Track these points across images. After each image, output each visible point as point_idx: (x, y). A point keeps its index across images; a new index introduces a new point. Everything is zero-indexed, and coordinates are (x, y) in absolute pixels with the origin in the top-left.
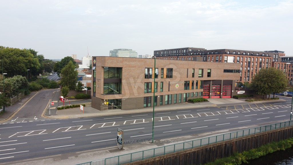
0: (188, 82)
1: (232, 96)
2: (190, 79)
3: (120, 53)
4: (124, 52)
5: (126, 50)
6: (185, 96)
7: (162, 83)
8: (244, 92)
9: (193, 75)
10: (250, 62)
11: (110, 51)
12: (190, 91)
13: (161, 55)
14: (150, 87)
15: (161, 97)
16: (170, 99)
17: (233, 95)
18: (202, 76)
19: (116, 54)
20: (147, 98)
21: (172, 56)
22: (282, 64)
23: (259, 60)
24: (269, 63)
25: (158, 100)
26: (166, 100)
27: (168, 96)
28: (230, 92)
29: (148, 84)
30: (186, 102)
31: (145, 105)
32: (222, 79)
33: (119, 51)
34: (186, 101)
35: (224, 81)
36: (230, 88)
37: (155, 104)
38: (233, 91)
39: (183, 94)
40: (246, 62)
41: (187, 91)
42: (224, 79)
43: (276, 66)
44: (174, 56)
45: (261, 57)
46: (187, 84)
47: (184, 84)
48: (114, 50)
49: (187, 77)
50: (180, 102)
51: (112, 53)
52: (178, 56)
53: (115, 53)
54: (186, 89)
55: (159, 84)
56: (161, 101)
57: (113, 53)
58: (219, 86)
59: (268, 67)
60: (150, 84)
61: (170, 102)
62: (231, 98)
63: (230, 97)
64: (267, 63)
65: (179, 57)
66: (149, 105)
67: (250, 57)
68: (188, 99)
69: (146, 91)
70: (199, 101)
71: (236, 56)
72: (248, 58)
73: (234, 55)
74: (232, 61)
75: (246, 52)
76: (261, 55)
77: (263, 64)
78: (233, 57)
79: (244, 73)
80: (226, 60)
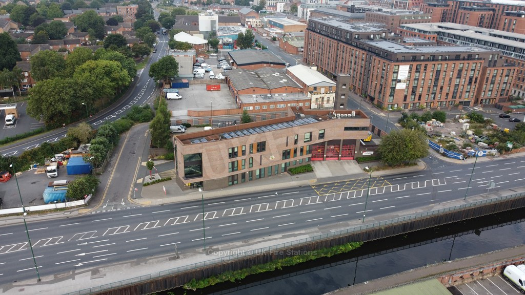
0: (288, 151)
1: (355, 158)
2: (291, 147)
6: (283, 166)
7: (251, 159)
8: (372, 153)
9: (296, 142)
10: (440, 71)
12: (292, 159)
13: (318, 31)
14: (236, 165)
15: (250, 172)
16: (263, 172)
18: (311, 140)
20: (233, 176)
21: (332, 38)
22: (503, 70)
23: (457, 66)
24: (476, 71)
25: (247, 177)
26: (258, 173)
27: (260, 170)
29: (233, 163)
31: (231, 183)
32: (342, 138)
34: (285, 171)
36: (354, 148)
37: (243, 180)
38: (356, 152)
39: (281, 164)
40: (433, 72)
41: (287, 161)
42: (344, 139)
43: (489, 74)
44: (334, 39)
45: (463, 62)
46: (287, 153)
47: (282, 155)
49: (287, 146)
50: (276, 172)
54: (286, 158)
55: (247, 160)
56: (250, 175)
59: (473, 77)
60: (236, 163)
61: (262, 176)
63: (352, 158)
64: (472, 70)
65: (340, 43)
66: (235, 182)
67: (442, 64)
68: (288, 168)
69: (231, 170)
70: (300, 172)
71: (415, 64)
72: (436, 65)
73: (411, 63)
74: (408, 72)
75: (436, 54)
76: (464, 57)
77: (464, 73)
78: (409, 66)
79: (426, 88)
80: (396, 71)
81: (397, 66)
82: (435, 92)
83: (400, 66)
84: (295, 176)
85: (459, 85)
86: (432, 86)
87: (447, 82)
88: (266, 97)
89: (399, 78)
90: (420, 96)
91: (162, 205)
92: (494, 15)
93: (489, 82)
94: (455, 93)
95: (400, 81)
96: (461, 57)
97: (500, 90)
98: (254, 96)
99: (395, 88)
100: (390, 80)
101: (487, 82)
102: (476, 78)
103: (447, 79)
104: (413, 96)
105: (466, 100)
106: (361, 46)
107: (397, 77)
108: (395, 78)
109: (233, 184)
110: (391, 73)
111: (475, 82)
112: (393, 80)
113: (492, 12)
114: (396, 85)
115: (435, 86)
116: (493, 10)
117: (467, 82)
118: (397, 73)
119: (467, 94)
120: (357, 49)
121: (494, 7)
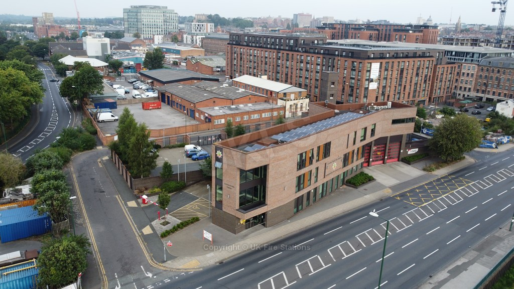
0: (348, 154)
1: (400, 159)
2: (350, 149)
3: (145, 14)
4: (152, 11)
5: (155, 7)
6: (342, 176)
7: (316, 170)
8: (417, 150)
9: (354, 141)
10: (403, 69)
11: (124, 9)
12: (349, 167)
13: (245, 43)
14: (302, 181)
15: (315, 190)
16: (325, 189)
17: (401, 157)
18: (365, 139)
19: (137, 15)
20: (298, 199)
21: (267, 48)
22: (447, 67)
23: (416, 64)
24: (429, 68)
25: (311, 197)
26: (321, 191)
27: (323, 185)
28: (397, 153)
29: (300, 178)
30: (343, 185)
31: (295, 210)
32: (389, 135)
33: (142, 11)
35: (391, 137)
36: (399, 146)
37: (308, 203)
38: (402, 151)
40: (398, 70)
41: (346, 169)
42: (392, 135)
43: (439, 72)
44: (270, 48)
45: (419, 59)
46: (346, 158)
47: (342, 160)
48: (131, 7)
50: (336, 187)
51: (129, 14)
52: (279, 51)
53: (134, 14)
54: (345, 166)
55: (313, 172)
56: (314, 195)
57: (131, 14)
58: (383, 146)
59: (427, 75)
61: (324, 194)
62: (398, 161)
63: (397, 159)
64: (427, 68)
65: (282, 52)
66: (300, 208)
67: (404, 62)
68: (346, 180)
69: (297, 189)
70: (363, 183)
71: (384, 61)
72: (401, 63)
73: (381, 60)
74: (378, 70)
75: (398, 52)
76: (420, 55)
77: (421, 70)
78: (379, 64)
79: (393, 88)
80: (369, 69)
81: (369, 64)
82: (399, 91)
83: (373, 64)
84: (361, 188)
85: (417, 83)
86: (397, 85)
87: (408, 82)
88: (231, 109)
89: (371, 77)
90: (389, 96)
91: (221, 263)
92: (379, 34)
93: (439, 80)
94: (415, 91)
95: (372, 81)
96: (417, 55)
97: (446, 88)
98: (217, 108)
99: (368, 88)
100: (364, 80)
101: (437, 80)
102: (430, 76)
103: (409, 78)
104: (383, 97)
105: (423, 99)
106: (312, 51)
107: (369, 76)
108: (368, 78)
109: (298, 211)
110: (365, 72)
111: (429, 81)
112: (366, 80)
113: (377, 32)
114: (369, 85)
115: (400, 85)
116: (378, 30)
117: (423, 81)
118: (369, 71)
119: (423, 92)
120: (308, 54)
121: (378, 27)
